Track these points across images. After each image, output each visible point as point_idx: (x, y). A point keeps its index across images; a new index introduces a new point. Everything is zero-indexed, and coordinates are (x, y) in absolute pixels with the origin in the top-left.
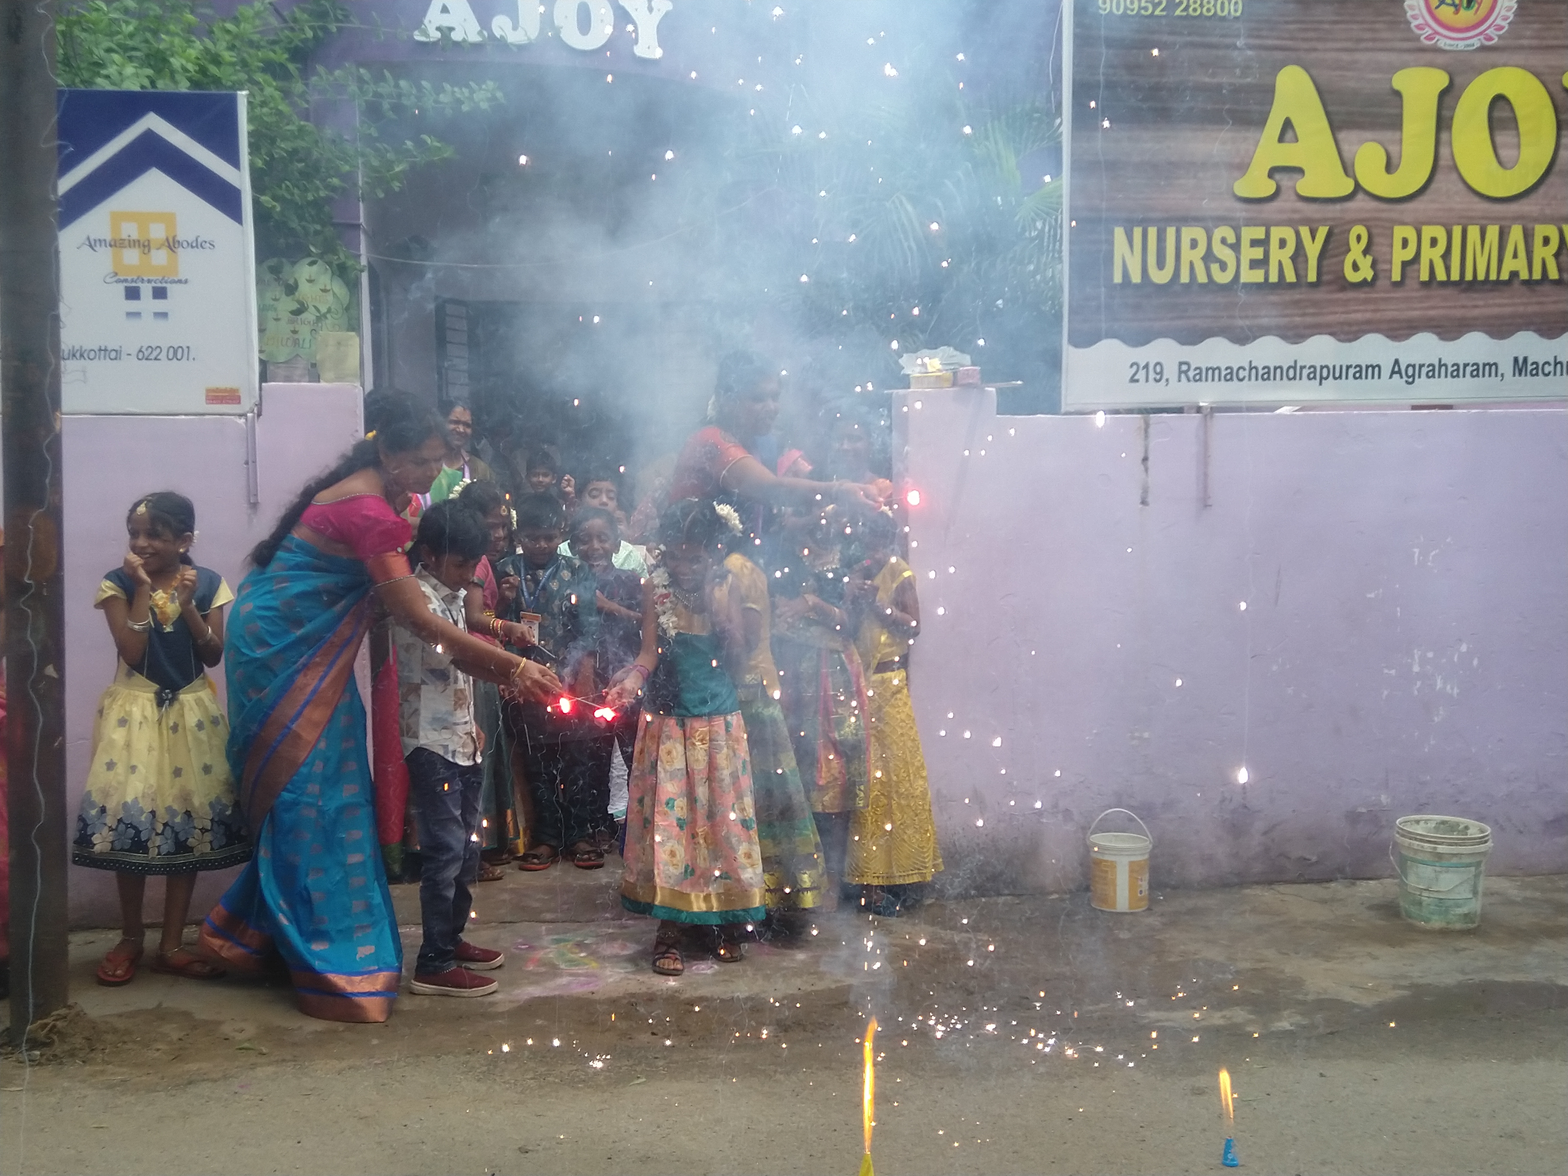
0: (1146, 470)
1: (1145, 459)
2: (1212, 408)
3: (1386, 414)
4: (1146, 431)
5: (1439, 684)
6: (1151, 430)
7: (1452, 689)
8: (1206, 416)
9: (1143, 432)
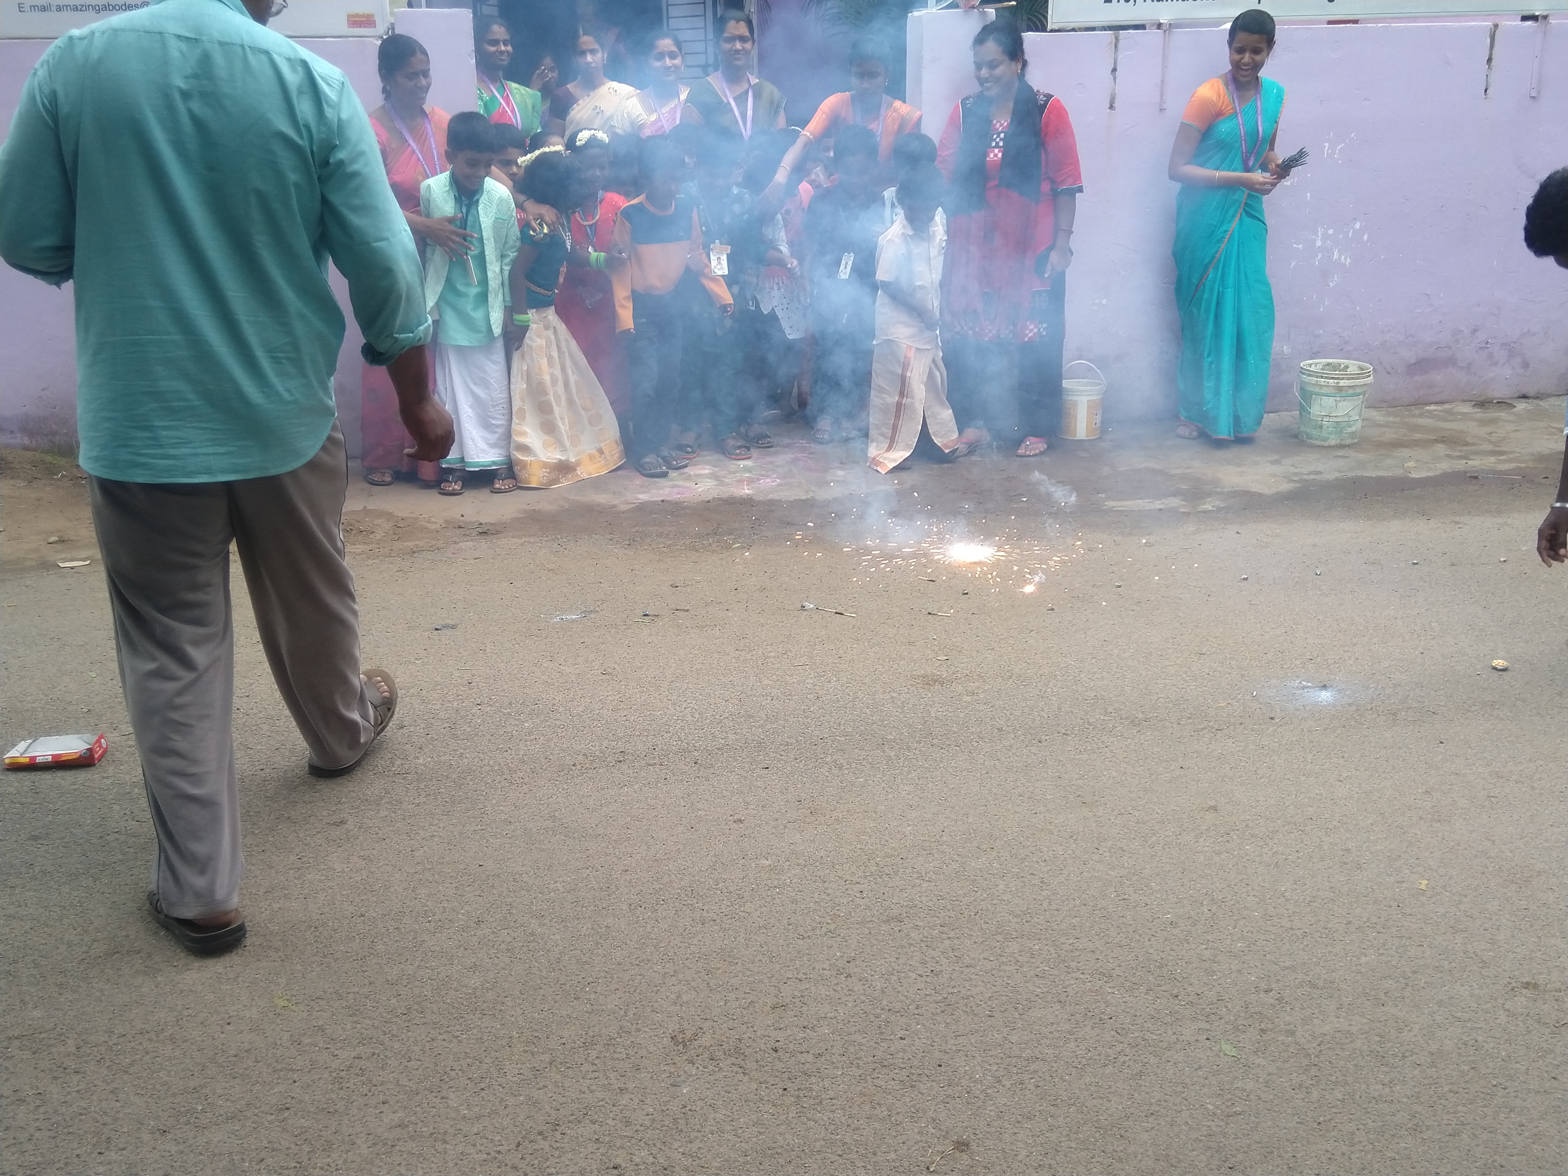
0: (1115, 79)
1: (1114, 70)
2: (1170, 24)
3: (1310, 28)
4: (1116, 46)
5: (1336, 256)
6: (1120, 45)
7: (1346, 259)
8: (1165, 31)
9: (1113, 47)
